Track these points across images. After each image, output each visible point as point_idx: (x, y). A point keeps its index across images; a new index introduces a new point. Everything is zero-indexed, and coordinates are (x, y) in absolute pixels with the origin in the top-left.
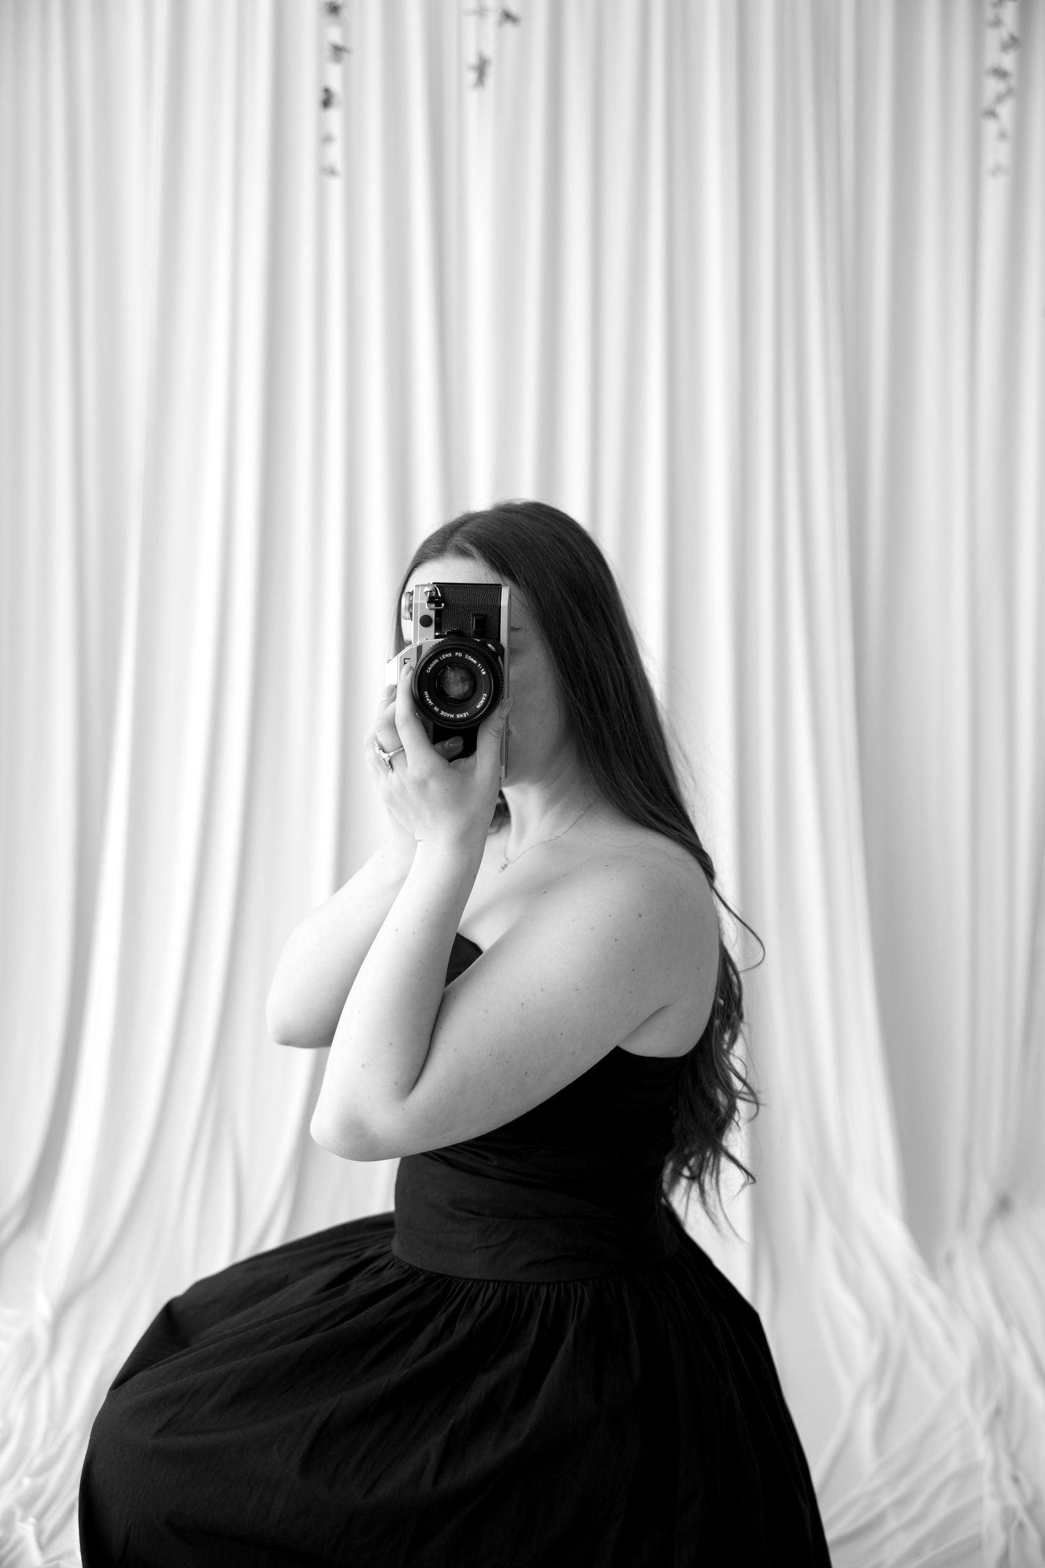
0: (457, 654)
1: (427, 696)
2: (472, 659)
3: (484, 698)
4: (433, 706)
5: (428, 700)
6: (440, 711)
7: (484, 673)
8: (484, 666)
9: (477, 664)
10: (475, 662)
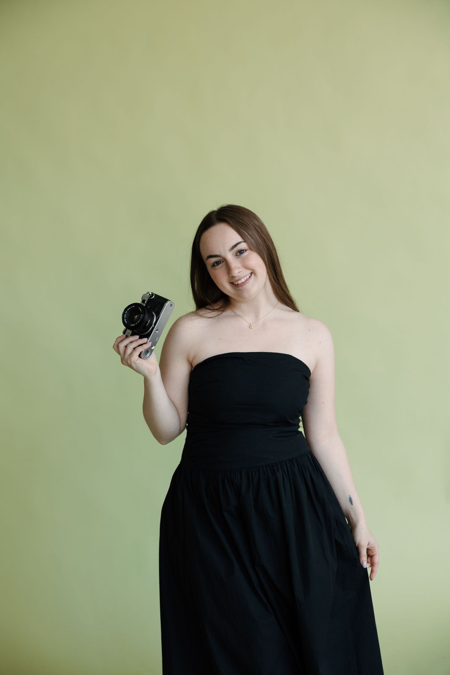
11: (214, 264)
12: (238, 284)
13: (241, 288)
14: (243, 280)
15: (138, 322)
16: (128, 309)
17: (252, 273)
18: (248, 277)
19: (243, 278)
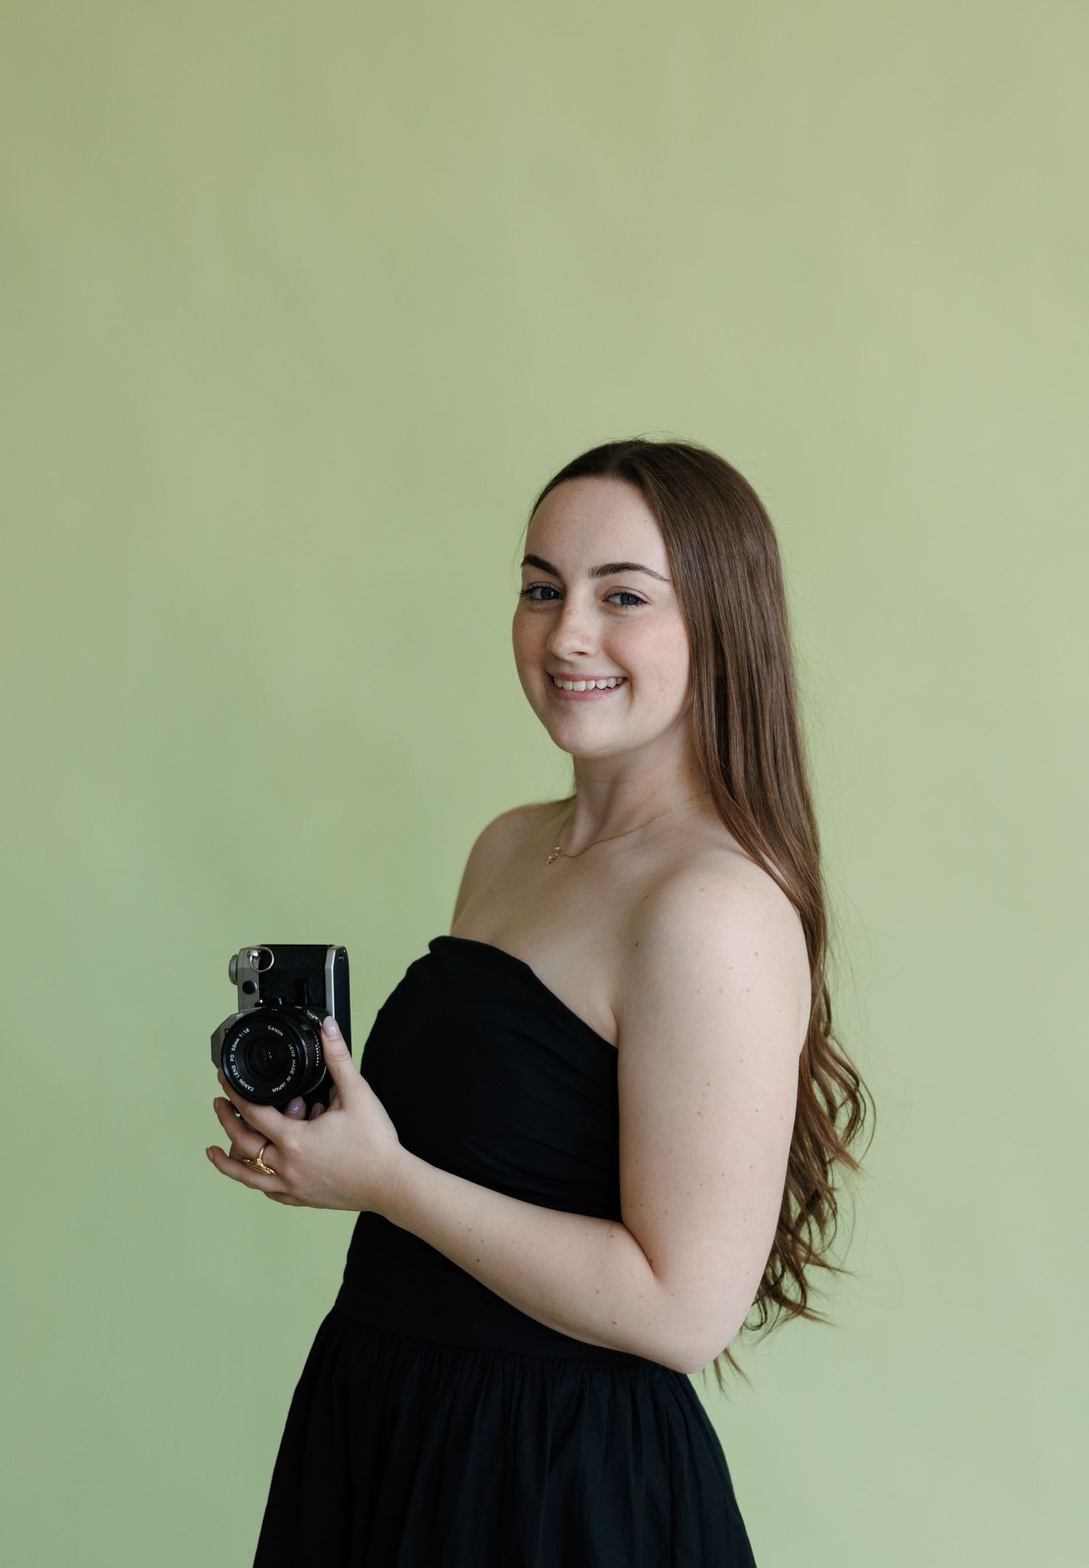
0: (232, 1060)
1: (277, 1089)
2: (236, 1043)
3: (273, 1029)
4: (286, 1082)
5: (280, 1088)
6: (291, 1075)
7: (248, 1030)
8: (241, 1031)
9: (239, 1037)
10: (238, 1040)
11: (534, 588)
12: (562, 687)
13: (562, 703)
14: (581, 686)
15: (292, 1072)
16: (235, 1046)
17: (625, 679)
18: (602, 685)
19: (588, 679)
